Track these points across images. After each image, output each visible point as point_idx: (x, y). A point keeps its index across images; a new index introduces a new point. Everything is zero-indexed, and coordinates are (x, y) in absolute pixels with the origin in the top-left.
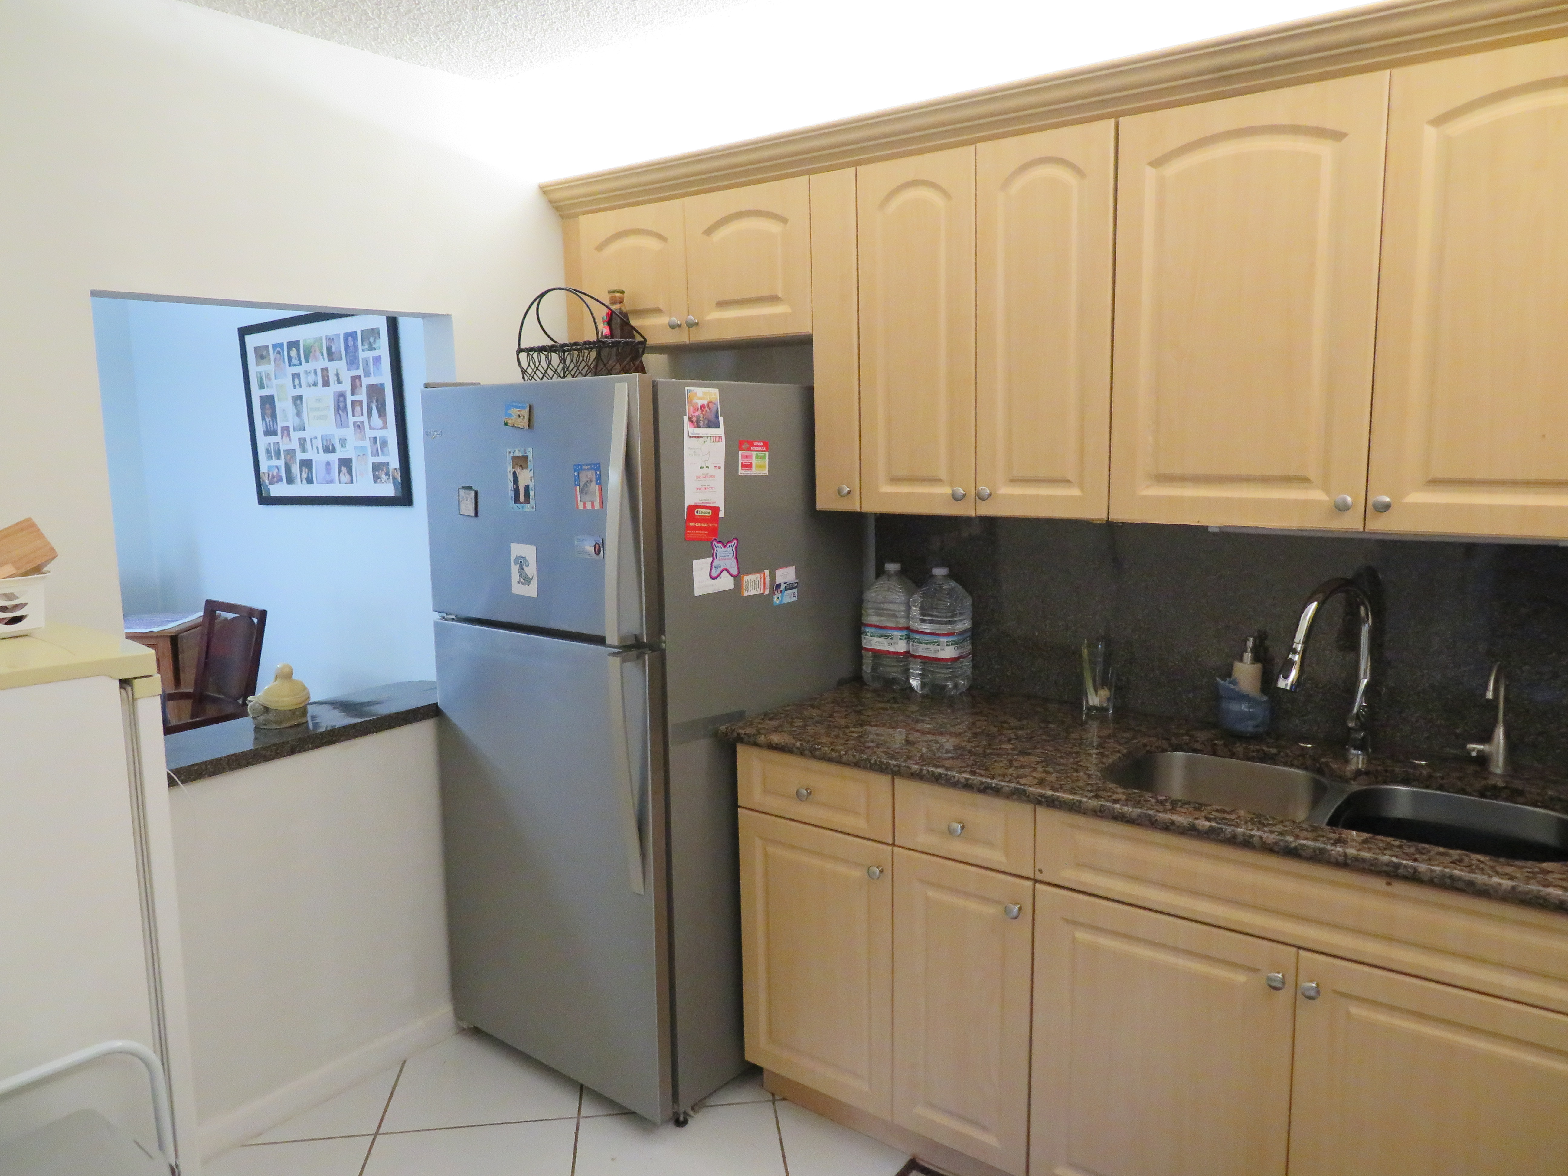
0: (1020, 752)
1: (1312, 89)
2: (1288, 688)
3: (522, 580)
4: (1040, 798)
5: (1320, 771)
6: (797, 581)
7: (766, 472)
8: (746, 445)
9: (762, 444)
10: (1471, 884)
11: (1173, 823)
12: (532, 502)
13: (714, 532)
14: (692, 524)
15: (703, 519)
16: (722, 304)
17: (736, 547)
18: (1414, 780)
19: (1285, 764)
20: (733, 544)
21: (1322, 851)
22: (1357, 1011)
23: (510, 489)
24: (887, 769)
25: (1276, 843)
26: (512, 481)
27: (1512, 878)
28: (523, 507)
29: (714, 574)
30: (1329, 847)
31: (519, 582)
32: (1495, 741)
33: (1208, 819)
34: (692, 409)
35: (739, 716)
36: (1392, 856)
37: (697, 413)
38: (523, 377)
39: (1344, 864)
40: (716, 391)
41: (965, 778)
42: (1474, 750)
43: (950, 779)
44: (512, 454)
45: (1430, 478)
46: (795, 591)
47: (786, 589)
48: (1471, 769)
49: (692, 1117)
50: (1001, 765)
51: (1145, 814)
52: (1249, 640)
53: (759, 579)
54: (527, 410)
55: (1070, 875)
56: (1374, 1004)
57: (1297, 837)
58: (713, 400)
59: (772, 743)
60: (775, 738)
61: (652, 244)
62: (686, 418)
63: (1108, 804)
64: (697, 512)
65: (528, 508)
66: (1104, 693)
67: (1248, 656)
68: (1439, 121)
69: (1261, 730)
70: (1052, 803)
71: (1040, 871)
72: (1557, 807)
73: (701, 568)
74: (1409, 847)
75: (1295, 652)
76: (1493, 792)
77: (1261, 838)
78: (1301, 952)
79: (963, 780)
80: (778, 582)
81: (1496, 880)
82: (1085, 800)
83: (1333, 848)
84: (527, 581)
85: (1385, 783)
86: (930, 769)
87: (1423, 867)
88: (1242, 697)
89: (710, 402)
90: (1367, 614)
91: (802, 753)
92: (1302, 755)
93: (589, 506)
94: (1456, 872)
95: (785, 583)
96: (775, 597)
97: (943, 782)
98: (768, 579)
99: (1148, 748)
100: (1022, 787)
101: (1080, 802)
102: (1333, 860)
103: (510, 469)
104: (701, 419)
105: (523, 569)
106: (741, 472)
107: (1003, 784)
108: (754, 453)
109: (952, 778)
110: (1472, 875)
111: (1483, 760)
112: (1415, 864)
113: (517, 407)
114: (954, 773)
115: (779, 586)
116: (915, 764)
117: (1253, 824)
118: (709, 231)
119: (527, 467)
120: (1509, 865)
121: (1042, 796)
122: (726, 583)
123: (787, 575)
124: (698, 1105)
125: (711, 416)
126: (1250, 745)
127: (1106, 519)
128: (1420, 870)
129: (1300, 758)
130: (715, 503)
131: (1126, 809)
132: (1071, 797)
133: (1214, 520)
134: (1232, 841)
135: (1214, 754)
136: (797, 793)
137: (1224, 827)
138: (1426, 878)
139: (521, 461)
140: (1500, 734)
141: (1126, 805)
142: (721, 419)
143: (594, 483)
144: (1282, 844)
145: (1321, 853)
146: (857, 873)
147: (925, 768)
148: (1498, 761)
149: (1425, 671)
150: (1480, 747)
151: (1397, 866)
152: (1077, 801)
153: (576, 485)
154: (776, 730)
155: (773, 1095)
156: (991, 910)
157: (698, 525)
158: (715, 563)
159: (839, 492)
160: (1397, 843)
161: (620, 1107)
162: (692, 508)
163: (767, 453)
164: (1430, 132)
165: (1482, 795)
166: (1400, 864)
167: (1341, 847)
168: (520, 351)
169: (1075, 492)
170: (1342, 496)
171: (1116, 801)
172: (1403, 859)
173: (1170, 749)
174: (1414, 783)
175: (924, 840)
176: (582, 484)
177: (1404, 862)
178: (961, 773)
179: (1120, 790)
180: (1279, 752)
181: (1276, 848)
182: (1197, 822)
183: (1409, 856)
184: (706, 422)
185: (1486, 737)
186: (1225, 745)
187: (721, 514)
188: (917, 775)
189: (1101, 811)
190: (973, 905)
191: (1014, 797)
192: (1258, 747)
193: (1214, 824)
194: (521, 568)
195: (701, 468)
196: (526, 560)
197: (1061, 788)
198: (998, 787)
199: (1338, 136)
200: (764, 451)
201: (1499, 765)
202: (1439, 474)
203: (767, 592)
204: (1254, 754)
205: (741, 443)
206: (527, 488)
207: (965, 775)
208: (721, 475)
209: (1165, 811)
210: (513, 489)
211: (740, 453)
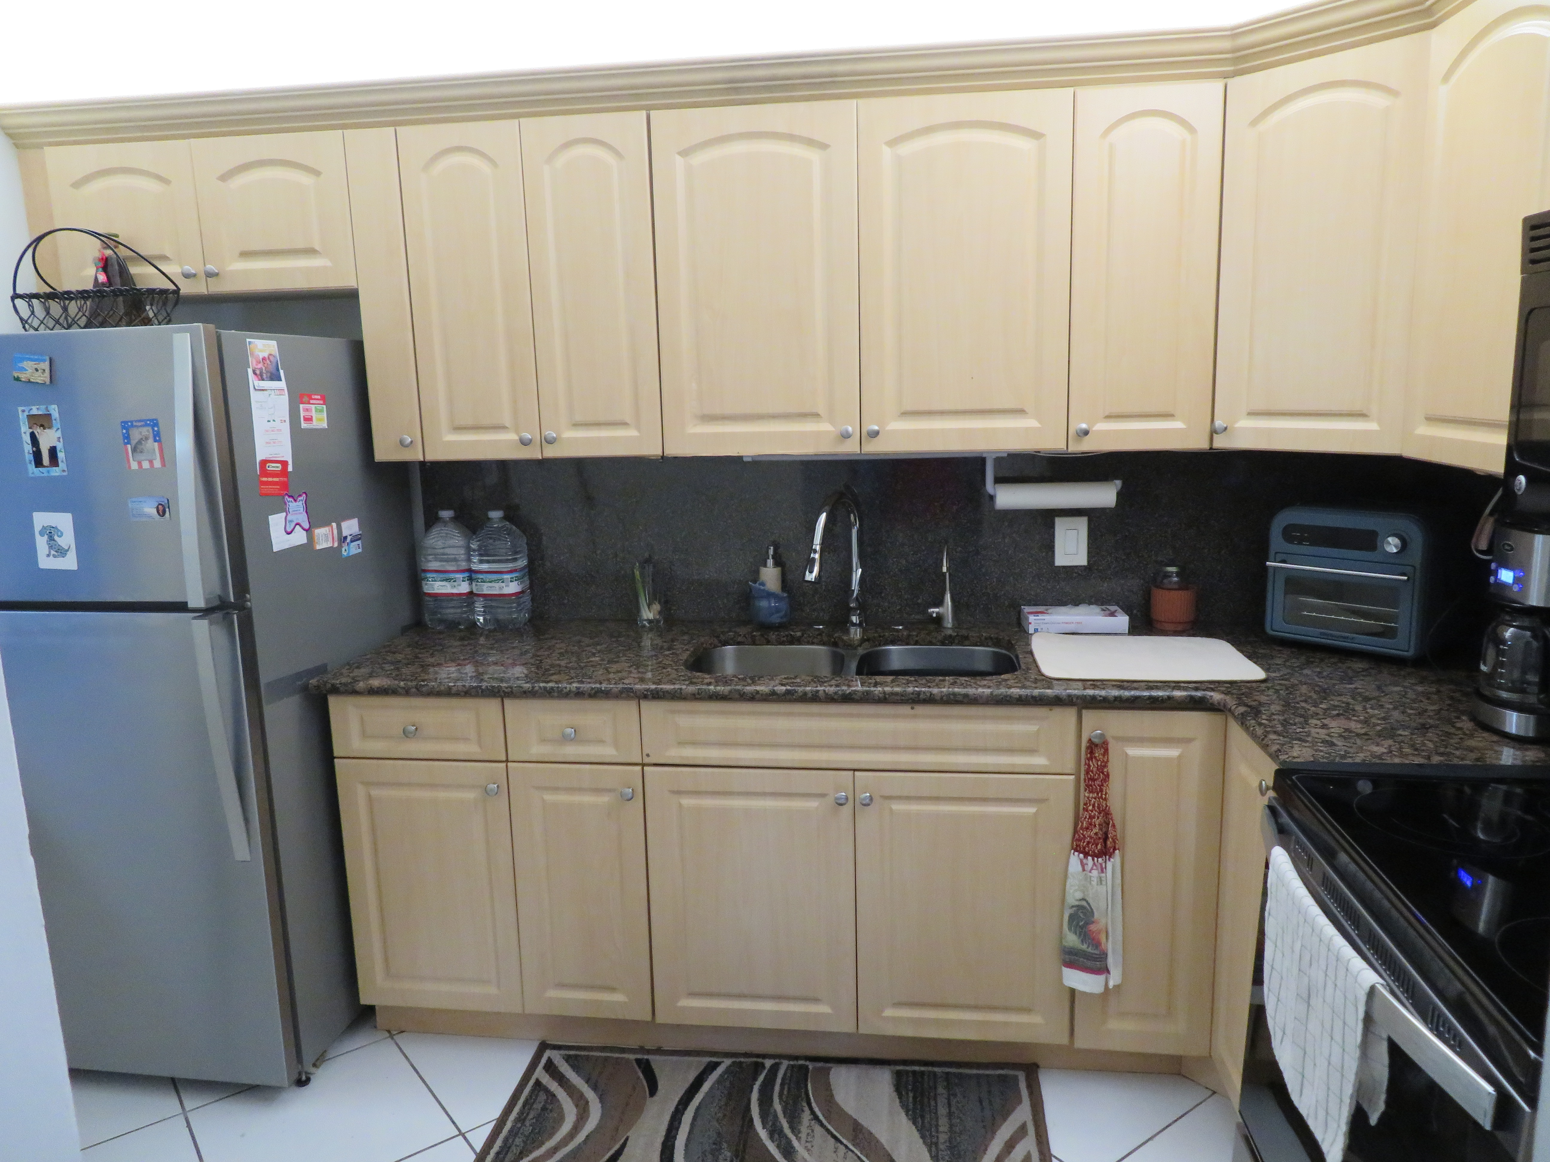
0: (608, 661)
1: (802, 106)
2: (813, 580)
3: (53, 552)
4: (646, 692)
5: (835, 644)
6: (361, 532)
7: (325, 425)
8: (306, 399)
9: (319, 397)
10: (966, 696)
11: (757, 692)
12: (62, 465)
13: (285, 486)
14: (264, 479)
15: (274, 474)
16: (246, 254)
17: (305, 501)
18: (898, 641)
19: (808, 643)
20: (302, 498)
21: (868, 692)
22: (897, 807)
23: (26, 451)
24: (499, 692)
25: (836, 693)
26: (29, 442)
27: (989, 687)
28: (48, 472)
29: (289, 530)
30: (872, 689)
31: (48, 556)
32: (945, 604)
33: (782, 685)
34: (254, 363)
35: (321, 670)
36: (914, 687)
37: (260, 366)
38: (24, 327)
39: (885, 700)
40: (274, 343)
41: (576, 687)
42: (933, 612)
43: (562, 690)
44: (26, 413)
45: (902, 411)
46: (359, 542)
47: (352, 541)
48: (932, 627)
49: (315, 1074)
50: (600, 673)
51: (735, 690)
52: (770, 549)
53: (328, 532)
54: (47, 363)
55: (675, 754)
56: (908, 798)
57: (849, 686)
58: (273, 353)
59: (373, 687)
60: (376, 683)
61: (151, 185)
62: (250, 371)
63: (704, 687)
64: (269, 467)
65: (55, 472)
66: (657, 607)
67: (770, 562)
68: (892, 143)
69: (784, 620)
70: (656, 696)
71: (648, 755)
72: (990, 644)
73: (276, 522)
74: (922, 680)
75: (815, 551)
76: (949, 640)
77: (824, 691)
78: (856, 773)
79: (574, 689)
80: (344, 534)
81: (980, 690)
82: (684, 687)
83: (875, 689)
84: (62, 552)
85: (880, 645)
86: (542, 685)
87: (935, 691)
88: (769, 595)
89: (270, 355)
90: (855, 520)
91: (407, 693)
92: (820, 634)
93: (146, 465)
94: (956, 690)
95: (350, 535)
96: (343, 550)
97: (556, 694)
98: (335, 532)
99: (704, 645)
100: (629, 686)
101: (681, 689)
102: (877, 698)
103: (25, 430)
104: (264, 371)
105: (54, 540)
106: (304, 425)
107: (611, 686)
108: (313, 406)
109: (564, 690)
110: (966, 690)
111: (939, 619)
112: (930, 690)
113: (32, 360)
114: (565, 685)
115: (346, 538)
116: (526, 683)
117: (815, 682)
118: (224, 177)
119: (50, 427)
120: (983, 680)
121: (647, 690)
122: (299, 538)
123: (351, 527)
124: (320, 1060)
125: (272, 368)
126: (781, 632)
127: (661, 454)
128: (934, 693)
129: (819, 637)
130: (283, 457)
131: (719, 688)
132: (672, 687)
133: (748, 450)
134: (805, 699)
135: (754, 643)
136: (404, 731)
137: (796, 688)
138: (938, 698)
139: (43, 421)
140: (948, 598)
141: (718, 686)
142: (282, 372)
143: (151, 441)
144: (840, 692)
145: (867, 694)
146: (470, 795)
147: (536, 685)
148: (948, 620)
149: (895, 560)
150: (937, 610)
151: (919, 693)
152: (678, 689)
153: (126, 444)
154: (371, 676)
155: (389, 1031)
156: (604, 799)
157: (270, 479)
158: (289, 518)
159: (402, 443)
160: (913, 679)
161: (237, 1085)
162: (264, 463)
163: (325, 406)
164: (886, 150)
165: (943, 644)
166: (921, 691)
167: (880, 687)
168: (15, 296)
169: (632, 433)
170: (845, 427)
171: (709, 684)
172: (922, 688)
173: (720, 644)
174: (899, 643)
175: (537, 750)
176: (134, 442)
177: (923, 689)
178: (571, 683)
179: (707, 676)
180: (803, 635)
181: (836, 697)
182: (775, 688)
183: (925, 686)
184: (269, 375)
185: (940, 603)
186: (762, 635)
187: (290, 469)
188: (529, 692)
189: (698, 694)
190: (588, 799)
191: (623, 695)
192: (787, 633)
193: (789, 688)
194: (51, 538)
195: (269, 421)
196: (59, 530)
197: (659, 682)
198: (608, 689)
199: (824, 146)
200: (321, 404)
201: (949, 622)
202: (909, 408)
203: (336, 545)
204: (785, 639)
205: (302, 396)
206: (53, 451)
207: (575, 685)
208: (286, 428)
209: (749, 685)
210: (31, 452)
211: (301, 406)
